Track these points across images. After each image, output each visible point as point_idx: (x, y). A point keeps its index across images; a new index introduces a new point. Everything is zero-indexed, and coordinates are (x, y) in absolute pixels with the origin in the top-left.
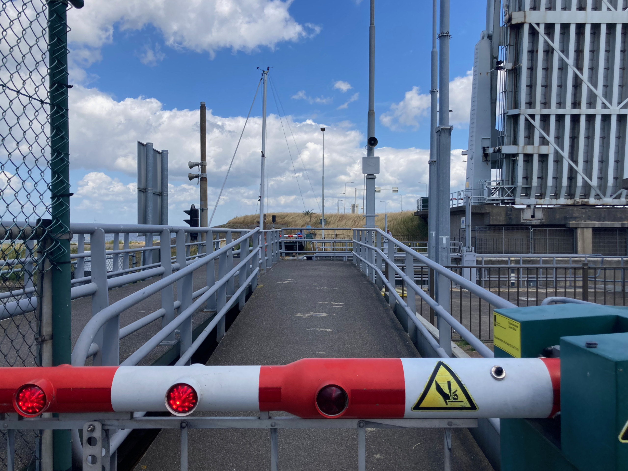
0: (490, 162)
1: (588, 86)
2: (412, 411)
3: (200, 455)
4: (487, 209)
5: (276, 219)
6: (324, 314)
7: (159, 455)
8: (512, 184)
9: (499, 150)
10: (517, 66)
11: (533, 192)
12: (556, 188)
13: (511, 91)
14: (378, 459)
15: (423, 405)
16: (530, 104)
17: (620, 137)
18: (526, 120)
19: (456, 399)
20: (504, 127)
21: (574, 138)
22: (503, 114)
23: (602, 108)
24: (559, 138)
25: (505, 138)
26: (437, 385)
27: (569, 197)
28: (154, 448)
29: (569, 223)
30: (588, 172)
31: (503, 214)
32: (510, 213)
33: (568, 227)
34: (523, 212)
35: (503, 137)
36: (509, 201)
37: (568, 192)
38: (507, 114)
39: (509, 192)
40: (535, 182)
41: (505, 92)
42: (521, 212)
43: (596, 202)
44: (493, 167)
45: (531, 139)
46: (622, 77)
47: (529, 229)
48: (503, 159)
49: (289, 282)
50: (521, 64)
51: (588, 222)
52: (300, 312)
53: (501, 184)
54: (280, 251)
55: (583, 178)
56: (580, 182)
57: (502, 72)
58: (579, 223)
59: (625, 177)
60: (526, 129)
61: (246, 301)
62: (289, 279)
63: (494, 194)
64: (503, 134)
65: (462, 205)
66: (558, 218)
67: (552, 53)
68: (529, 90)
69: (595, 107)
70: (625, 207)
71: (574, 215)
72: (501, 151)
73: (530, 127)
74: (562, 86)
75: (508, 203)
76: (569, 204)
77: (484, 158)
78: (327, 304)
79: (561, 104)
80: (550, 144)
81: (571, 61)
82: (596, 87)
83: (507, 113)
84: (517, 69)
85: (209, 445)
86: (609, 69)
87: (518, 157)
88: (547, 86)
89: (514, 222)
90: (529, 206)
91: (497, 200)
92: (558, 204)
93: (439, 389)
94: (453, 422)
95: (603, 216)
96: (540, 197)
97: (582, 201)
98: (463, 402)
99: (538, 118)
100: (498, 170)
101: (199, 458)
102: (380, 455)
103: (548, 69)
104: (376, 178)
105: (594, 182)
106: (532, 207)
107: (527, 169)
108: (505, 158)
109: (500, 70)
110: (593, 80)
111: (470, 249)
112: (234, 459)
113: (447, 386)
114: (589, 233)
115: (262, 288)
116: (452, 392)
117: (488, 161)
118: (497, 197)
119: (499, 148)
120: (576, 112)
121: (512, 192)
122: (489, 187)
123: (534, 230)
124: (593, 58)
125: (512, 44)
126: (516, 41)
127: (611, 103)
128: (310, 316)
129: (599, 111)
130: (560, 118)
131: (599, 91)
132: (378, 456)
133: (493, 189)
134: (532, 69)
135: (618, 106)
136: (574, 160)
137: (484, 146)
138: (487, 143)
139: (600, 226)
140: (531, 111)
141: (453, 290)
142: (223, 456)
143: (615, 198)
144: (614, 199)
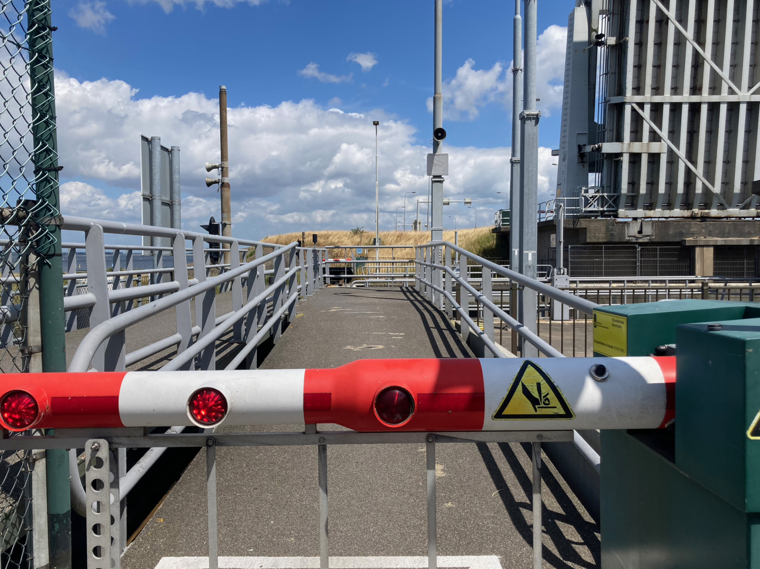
0: (588, 164)
1: (711, 66)
2: (493, 420)
3: (230, 507)
4: (583, 222)
5: (318, 239)
6: (381, 347)
7: (178, 506)
8: (615, 192)
9: (600, 149)
10: (622, 41)
11: (640, 202)
12: (670, 196)
13: (615, 73)
14: (449, 509)
15: (506, 412)
16: (638, 90)
17: (751, 132)
18: (633, 110)
19: (547, 405)
20: (605, 119)
21: (693, 133)
22: (604, 103)
23: (729, 94)
24: (674, 133)
25: (606, 132)
26: (524, 387)
27: (685, 207)
28: (171, 499)
29: (685, 240)
30: (709, 174)
31: (603, 229)
32: (611, 228)
33: (684, 245)
34: (627, 227)
35: (604, 132)
36: (611, 213)
37: (685, 201)
38: (609, 103)
39: (611, 202)
40: (643, 189)
41: (606, 74)
42: (626, 226)
43: (718, 214)
44: (592, 171)
45: (639, 134)
46: (754, 55)
47: (636, 248)
48: (603, 160)
49: (335, 310)
50: (627, 38)
51: (709, 238)
52: (350, 344)
53: (600, 191)
54: (324, 276)
55: (703, 183)
56: (699, 189)
57: (603, 48)
58: (697, 240)
59: (756, 179)
60: (632, 121)
61: (283, 332)
62: (335, 308)
63: (592, 204)
64: (604, 128)
65: (551, 218)
66: (671, 235)
67: (667, 23)
68: (637, 72)
69: (719, 93)
70: (755, 219)
71: (692, 230)
72: (601, 150)
73: (637, 120)
74: (678, 66)
75: (609, 216)
76: (686, 216)
77: (580, 158)
78: (385, 335)
79: (676, 90)
80: (662, 140)
81: (689, 33)
82: (721, 66)
83: (609, 101)
84: (622, 45)
85: (240, 496)
86: (737, 43)
87: (622, 157)
88: (659, 67)
89: (617, 240)
90: (635, 219)
91: (596, 212)
92: (671, 216)
93: (526, 392)
94: (543, 435)
95: (727, 231)
96: (649, 207)
97: (701, 213)
98: (555, 407)
99: (647, 108)
100: (597, 174)
101: (227, 510)
102: (452, 504)
103: (660, 44)
104: (444, 181)
105: (717, 189)
106: (639, 221)
107: (633, 173)
108: (606, 159)
109: (600, 45)
110: (717, 57)
111: (562, 270)
112: (271, 511)
113: (536, 388)
114: (709, 253)
115: (302, 317)
116: (543, 395)
117: (584, 162)
118: (596, 209)
119: (599, 146)
120: (695, 99)
121: (614, 202)
122: (585, 196)
123: (641, 249)
124: (718, 30)
125: (616, 12)
126: (621, 9)
127: (739, 88)
128: (362, 349)
129: (724, 97)
130: (676, 108)
131: (725, 73)
132: (450, 504)
133: (591, 198)
134: (641, 44)
135: (748, 91)
136: (693, 160)
137: (579, 144)
138: (584, 140)
139: (723, 243)
140: (638, 99)
141: (540, 322)
142: (258, 507)
143: (743, 208)
144: (741, 209)
